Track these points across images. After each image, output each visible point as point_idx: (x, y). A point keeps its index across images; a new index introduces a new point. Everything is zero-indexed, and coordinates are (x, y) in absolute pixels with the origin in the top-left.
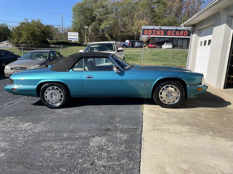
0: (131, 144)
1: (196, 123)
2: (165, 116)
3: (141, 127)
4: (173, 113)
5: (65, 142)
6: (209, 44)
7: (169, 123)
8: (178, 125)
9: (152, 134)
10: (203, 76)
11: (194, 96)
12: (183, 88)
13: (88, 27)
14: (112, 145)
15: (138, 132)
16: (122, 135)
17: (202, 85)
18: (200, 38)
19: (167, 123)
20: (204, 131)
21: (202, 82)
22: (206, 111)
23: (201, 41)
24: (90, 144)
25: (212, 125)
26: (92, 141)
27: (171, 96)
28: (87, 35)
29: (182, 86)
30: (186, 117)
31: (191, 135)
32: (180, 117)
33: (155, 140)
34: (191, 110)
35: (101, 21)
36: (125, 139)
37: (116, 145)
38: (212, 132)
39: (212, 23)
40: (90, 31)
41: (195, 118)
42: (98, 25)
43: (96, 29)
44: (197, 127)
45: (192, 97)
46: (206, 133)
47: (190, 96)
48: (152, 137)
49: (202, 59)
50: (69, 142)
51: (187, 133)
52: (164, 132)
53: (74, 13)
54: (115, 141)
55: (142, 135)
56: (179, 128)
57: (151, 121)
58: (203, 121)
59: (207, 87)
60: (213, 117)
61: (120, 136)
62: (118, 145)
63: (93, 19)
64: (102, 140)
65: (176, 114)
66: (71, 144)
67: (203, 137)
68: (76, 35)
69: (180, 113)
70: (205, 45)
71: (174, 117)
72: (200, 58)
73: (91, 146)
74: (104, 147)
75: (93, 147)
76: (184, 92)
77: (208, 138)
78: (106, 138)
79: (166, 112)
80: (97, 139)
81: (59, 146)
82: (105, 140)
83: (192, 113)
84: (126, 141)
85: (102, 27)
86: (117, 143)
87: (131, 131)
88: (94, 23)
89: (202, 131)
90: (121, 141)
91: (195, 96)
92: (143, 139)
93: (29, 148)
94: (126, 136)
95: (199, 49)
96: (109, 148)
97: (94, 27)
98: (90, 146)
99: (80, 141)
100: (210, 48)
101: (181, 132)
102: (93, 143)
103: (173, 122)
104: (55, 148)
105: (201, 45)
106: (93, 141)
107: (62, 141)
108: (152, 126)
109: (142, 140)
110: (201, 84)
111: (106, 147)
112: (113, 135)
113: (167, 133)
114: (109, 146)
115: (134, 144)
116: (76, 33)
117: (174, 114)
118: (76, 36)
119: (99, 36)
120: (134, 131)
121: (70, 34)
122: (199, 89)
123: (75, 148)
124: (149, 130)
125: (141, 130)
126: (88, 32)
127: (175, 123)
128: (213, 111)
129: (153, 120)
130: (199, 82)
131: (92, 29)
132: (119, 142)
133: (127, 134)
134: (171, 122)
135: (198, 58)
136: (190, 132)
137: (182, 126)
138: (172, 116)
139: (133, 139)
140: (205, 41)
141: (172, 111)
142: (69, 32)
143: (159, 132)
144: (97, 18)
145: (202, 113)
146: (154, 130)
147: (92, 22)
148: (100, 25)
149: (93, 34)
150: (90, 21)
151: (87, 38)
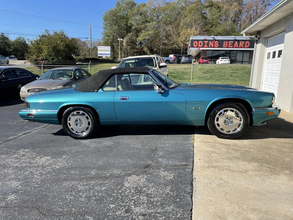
0: (179, 185)
1: (266, 158)
2: (224, 150)
3: (191, 163)
4: (234, 146)
5: (92, 182)
6: (279, 56)
7: (230, 158)
8: (241, 161)
9: (207, 173)
10: (274, 96)
11: (262, 123)
12: (247, 112)
13: (122, 40)
14: (153, 186)
15: (188, 170)
16: (167, 174)
17: (272, 108)
18: (267, 48)
19: (226, 158)
20: (278, 169)
21: (273, 104)
22: (278, 142)
23: (268, 53)
24: (124, 184)
25: (287, 162)
26: (127, 181)
27: (231, 123)
28: (121, 49)
29: (246, 110)
30: (252, 150)
31: (260, 174)
32: (243, 151)
33: (211, 180)
34: (258, 141)
35: (138, 31)
36: (171, 178)
37: (158, 186)
38: (289, 171)
39: (283, 28)
40: (124, 44)
41: (264, 152)
42: (135, 36)
43: (133, 42)
44: (268, 163)
45: (259, 124)
46: (280, 172)
47: (257, 122)
48: (207, 177)
49: (270, 75)
50: (97, 182)
51: (255, 172)
52: (222, 170)
53: (105, 23)
54: (157, 181)
55: (193, 174)
56: (243, 165)
57: (204, 156)
58: (276, 157)
59: (280, 110)
60: (289, 151)
61: (164, 174)
62: (161, 187)
63: (128, 29)
64: (140, 180)
65: (239, 147)
66: (101, 185)
67: (277, 177)
68: (108, 49)
69: (244, 145)
70: (274, 57)
71: (236, 151)
72: (268, 75)
73: (126, 187)
74: (143, 188)
75: (128, 188)
76: (249, 117)
77: (284, 179)
78: (145, 177)
79: (225, 144)
80: (134, 178)
81: (85, 186)
82: (144, 180)
83: (260, 146)
84: (172, 181)
85: (139, 39)
86: (160, 184)
87: (178, 169)
88: (130, 34)
89: (274, 169)
90: (165, 181)
91: (264, 122)
92: (195, 178)
93: (46, 189)
94: (172, 175)
95: (267, 63)
96: (150, 190)
97: (130, 39)
98: (124, 188)
99: (112, 180)
100: (281, 61)
101: (247, 171)
102: (129, 183)
103: (235, 157)
104: (80, 189)
105: (269, 57)
106: (129, 180)
107: (89, 180)
108: (207, 162)
109: (194, 180)
110: (271, 106)
111: (146, 189)
112: (155, 174)
113: (227, 171)
114: (149, 187)
115: (183, 185)
116: (107, 47)
117: (236, 147)
118: (108, 51)
119: (136, 50)
120: (182, 169)
121: (100, 49)
122: (268, 113)
123: (105, 189)
124: (203, 167)
125: (191, 167)
126: (122, 45)
127: (237, 158)
128: (289, 143)
129: (207, 154)
130: (268, 104)
131: (128, 42)
132: (163, 182)
133: (174, 172)
134: (232, 157)
135: (265, 75)
136: (258, 171)
137: (247, 163)
138: (233, 149)
139: (181, 178)
140: (274, 53)
141: (233, 142)
142: (99, 47)
143: (217, 170)
144: (133, 28)
145: (274, 146)
146: (209, 167)
147: (127, 32)
148: (137, 36)
149: (129, 48)
150: (125, 32)
151: (121, 53)
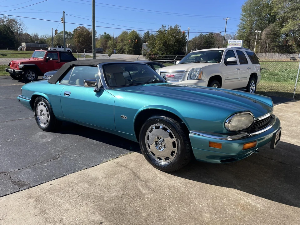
13: (260, 32)
28: (258, 43)
35: (285, 20)
40: (263, 36)
42: (279, 27)
43: (275, 34)
53: (244, 14)
63: (272, 19)
68: (239, 43)
85: (284, 30)
88: (272, 25)
97: (271, 30)
116: (239, 41)
118: (239, 45)
119: (277, 44)
121: (231, 43)
122: (212, 143)
126: (261, 39)
131: (268, 34)
142: (230, 41)
144: (278, 17)
147: (269, 23)
148: (282, 27)
149: (268, 41)
150: (267, 22)
151: (257, 47)
